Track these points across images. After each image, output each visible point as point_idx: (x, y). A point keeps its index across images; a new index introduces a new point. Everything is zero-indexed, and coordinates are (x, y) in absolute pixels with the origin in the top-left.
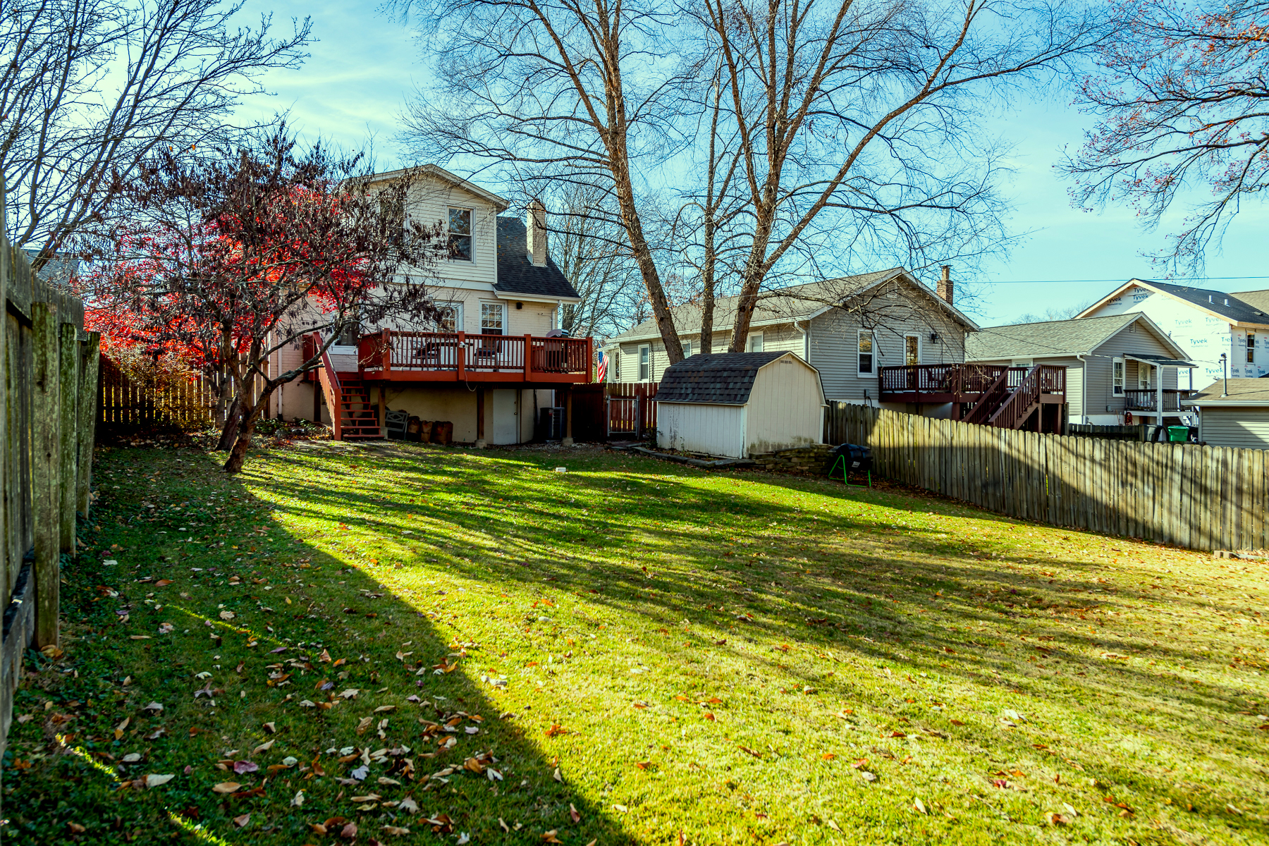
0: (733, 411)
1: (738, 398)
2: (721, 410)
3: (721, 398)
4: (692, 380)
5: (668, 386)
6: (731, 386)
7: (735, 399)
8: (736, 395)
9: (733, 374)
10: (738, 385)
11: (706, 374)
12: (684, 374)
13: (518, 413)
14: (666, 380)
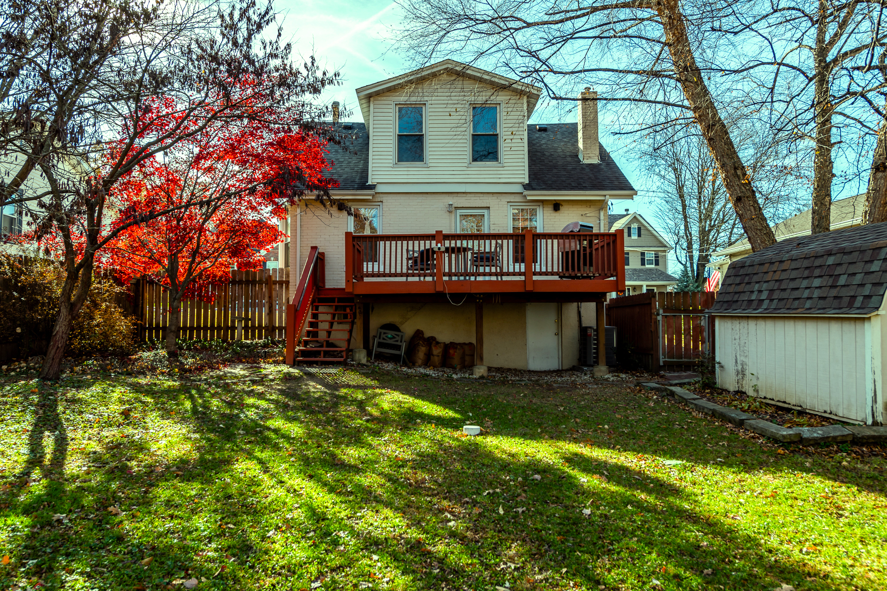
0: (848, 327)
1: (858, 303)
2: (823, 327)
3: (822, 303)
4: (769, 277)
5: (731, 289)
6: (842, 280)
7: (850, 305)
8: (853, 298)
9: (847, 259)
10: (858, 279)
11: (794, 265)
12: (756, 269)
13: (559, 333)
14: (729, 281)
